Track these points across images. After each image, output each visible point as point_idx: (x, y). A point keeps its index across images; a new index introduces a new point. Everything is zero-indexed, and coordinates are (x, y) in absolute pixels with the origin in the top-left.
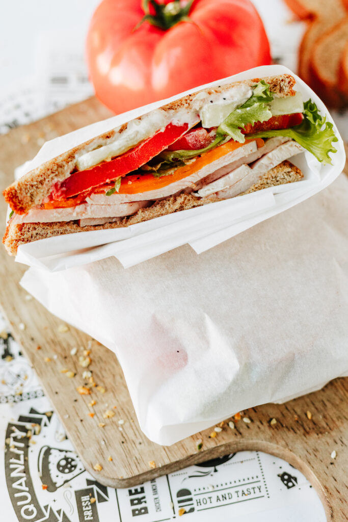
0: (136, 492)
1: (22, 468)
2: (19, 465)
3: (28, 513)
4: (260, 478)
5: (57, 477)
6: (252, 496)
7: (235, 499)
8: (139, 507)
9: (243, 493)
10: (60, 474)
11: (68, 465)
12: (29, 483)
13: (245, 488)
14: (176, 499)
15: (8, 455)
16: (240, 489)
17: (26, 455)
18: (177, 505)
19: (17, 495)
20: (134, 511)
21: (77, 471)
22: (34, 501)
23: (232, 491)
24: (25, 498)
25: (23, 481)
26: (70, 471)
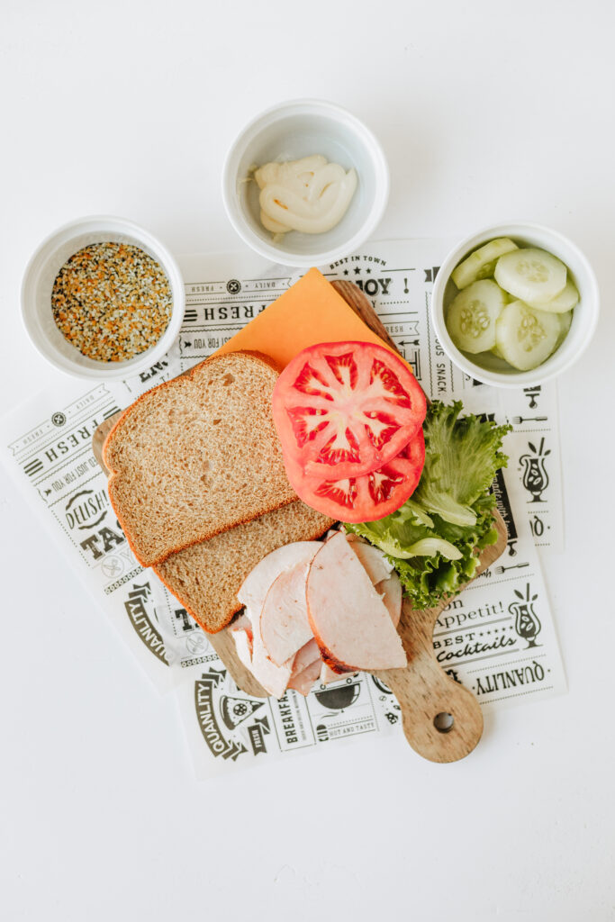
0: (289, 727)
1: (210, 715)
2: (206, 715)
3: (218, 747)
4: (373, 717)
5: (234, 718)
6: (367, 729)
7: (356, 731)
8: (291, 737)
9: (362, 728)
10: (236, 716)
11: (241, 710)
12: (216, 726)
13: (362, 724)
14: (316, 732)
15: (200, 709)
16: (359, 725)
17: (211, 705)
18: (317, 736)
19: (209, 736)
20: (288, 740)
21: (247, 714)
22: (221, 738)
23: (354, 726)
24: (215, 737)
25: (211, 726)
26: (243, 714)
